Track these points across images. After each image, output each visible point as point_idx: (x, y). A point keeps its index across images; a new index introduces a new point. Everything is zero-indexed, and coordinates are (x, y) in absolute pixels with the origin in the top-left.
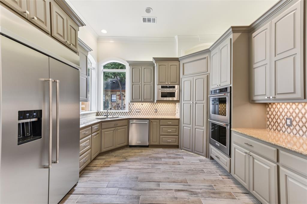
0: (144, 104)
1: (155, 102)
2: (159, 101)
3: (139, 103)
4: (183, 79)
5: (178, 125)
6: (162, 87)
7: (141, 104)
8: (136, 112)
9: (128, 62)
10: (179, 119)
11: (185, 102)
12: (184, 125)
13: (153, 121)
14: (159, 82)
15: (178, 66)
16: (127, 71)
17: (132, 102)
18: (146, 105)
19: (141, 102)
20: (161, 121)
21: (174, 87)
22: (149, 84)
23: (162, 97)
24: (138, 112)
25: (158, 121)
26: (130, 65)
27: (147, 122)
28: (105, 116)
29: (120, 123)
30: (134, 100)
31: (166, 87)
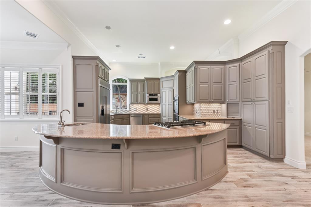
0: (140, 105)
1: (146, 104)
2: (148, 103)
3: (136, 105)
4: (162, 90)
5: (160, 117)
6: (150, 95)
7: (137, 105)
8: (134, 110)
9: (129, 79)
10: (160, 114)
11: (163, 104)
12: (163, 117)
13: (145, 115)
14: (148, 92)
15: (159, 82)
16: (128, 84)
17: (131, 104)
18: (141, 106)
19: (137, 104)
20: (149, 115)
21: (157, 95)
22: (142, 92)
23: (150, 101)
24: (136, 110)
25: (148, 115)
26: (130, 81)
27: (141, 116)
28: (115, 112)
29: (125, 116)
30: (133, 103)
31: (152, 95)
